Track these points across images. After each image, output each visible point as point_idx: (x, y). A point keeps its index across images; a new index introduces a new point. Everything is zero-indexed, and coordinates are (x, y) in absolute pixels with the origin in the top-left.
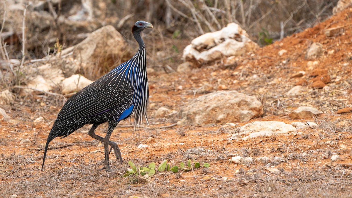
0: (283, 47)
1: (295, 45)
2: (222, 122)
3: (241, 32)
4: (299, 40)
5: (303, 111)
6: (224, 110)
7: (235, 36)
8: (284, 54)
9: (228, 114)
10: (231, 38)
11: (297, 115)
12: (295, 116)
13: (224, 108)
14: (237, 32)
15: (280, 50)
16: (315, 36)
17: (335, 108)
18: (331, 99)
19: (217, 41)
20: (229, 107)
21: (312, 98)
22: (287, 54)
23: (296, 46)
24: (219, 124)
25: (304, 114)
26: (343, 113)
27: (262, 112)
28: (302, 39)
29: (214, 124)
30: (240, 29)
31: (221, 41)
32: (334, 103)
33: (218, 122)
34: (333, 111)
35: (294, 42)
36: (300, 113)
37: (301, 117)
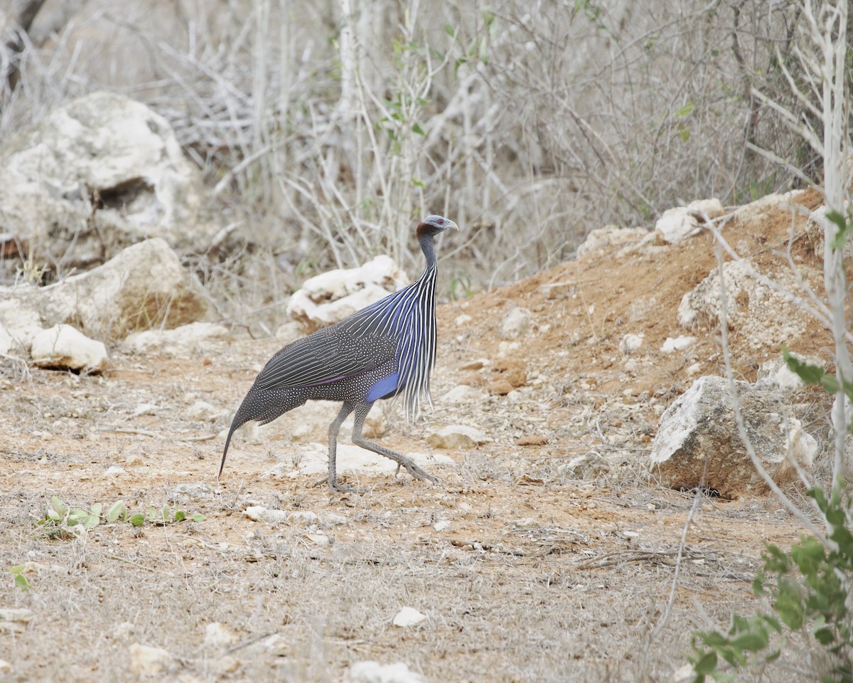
0: (466, 311)
1: (489, 308)
2: (303, 439)
3: (396, 275)
4: (497, 299)
5: (453, 434)
6: (309, 417)
7: (384, 280)
8: (465, 324)
9: (316, 427)
10: (376, 283)
11: (442, 440)
12: (438, 442)
13: (309, 413)
14: (389, 274)
15: (460, 315)
16: (529, 294)
17: (518, 434)
18: (516, 416)
19: (349, 288)
20: (318, 413)
21: (484, 410)
22: (470, 323)
23: (490, 311)
24: (296, 444)
25: (456, 439)
26: (527, 444)
27: (382, 429)
28: (504, 299)
29: (287, 442)
30: (396, 269)
31: (357, 287)
32: (519, 424)
33: (296, 439)
34: (511, 440)
35: (489, 303)
36: (447, 437)
37: (448, 444)
